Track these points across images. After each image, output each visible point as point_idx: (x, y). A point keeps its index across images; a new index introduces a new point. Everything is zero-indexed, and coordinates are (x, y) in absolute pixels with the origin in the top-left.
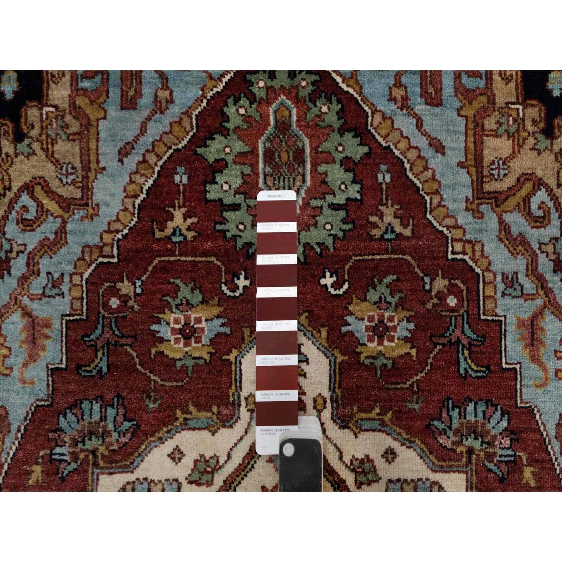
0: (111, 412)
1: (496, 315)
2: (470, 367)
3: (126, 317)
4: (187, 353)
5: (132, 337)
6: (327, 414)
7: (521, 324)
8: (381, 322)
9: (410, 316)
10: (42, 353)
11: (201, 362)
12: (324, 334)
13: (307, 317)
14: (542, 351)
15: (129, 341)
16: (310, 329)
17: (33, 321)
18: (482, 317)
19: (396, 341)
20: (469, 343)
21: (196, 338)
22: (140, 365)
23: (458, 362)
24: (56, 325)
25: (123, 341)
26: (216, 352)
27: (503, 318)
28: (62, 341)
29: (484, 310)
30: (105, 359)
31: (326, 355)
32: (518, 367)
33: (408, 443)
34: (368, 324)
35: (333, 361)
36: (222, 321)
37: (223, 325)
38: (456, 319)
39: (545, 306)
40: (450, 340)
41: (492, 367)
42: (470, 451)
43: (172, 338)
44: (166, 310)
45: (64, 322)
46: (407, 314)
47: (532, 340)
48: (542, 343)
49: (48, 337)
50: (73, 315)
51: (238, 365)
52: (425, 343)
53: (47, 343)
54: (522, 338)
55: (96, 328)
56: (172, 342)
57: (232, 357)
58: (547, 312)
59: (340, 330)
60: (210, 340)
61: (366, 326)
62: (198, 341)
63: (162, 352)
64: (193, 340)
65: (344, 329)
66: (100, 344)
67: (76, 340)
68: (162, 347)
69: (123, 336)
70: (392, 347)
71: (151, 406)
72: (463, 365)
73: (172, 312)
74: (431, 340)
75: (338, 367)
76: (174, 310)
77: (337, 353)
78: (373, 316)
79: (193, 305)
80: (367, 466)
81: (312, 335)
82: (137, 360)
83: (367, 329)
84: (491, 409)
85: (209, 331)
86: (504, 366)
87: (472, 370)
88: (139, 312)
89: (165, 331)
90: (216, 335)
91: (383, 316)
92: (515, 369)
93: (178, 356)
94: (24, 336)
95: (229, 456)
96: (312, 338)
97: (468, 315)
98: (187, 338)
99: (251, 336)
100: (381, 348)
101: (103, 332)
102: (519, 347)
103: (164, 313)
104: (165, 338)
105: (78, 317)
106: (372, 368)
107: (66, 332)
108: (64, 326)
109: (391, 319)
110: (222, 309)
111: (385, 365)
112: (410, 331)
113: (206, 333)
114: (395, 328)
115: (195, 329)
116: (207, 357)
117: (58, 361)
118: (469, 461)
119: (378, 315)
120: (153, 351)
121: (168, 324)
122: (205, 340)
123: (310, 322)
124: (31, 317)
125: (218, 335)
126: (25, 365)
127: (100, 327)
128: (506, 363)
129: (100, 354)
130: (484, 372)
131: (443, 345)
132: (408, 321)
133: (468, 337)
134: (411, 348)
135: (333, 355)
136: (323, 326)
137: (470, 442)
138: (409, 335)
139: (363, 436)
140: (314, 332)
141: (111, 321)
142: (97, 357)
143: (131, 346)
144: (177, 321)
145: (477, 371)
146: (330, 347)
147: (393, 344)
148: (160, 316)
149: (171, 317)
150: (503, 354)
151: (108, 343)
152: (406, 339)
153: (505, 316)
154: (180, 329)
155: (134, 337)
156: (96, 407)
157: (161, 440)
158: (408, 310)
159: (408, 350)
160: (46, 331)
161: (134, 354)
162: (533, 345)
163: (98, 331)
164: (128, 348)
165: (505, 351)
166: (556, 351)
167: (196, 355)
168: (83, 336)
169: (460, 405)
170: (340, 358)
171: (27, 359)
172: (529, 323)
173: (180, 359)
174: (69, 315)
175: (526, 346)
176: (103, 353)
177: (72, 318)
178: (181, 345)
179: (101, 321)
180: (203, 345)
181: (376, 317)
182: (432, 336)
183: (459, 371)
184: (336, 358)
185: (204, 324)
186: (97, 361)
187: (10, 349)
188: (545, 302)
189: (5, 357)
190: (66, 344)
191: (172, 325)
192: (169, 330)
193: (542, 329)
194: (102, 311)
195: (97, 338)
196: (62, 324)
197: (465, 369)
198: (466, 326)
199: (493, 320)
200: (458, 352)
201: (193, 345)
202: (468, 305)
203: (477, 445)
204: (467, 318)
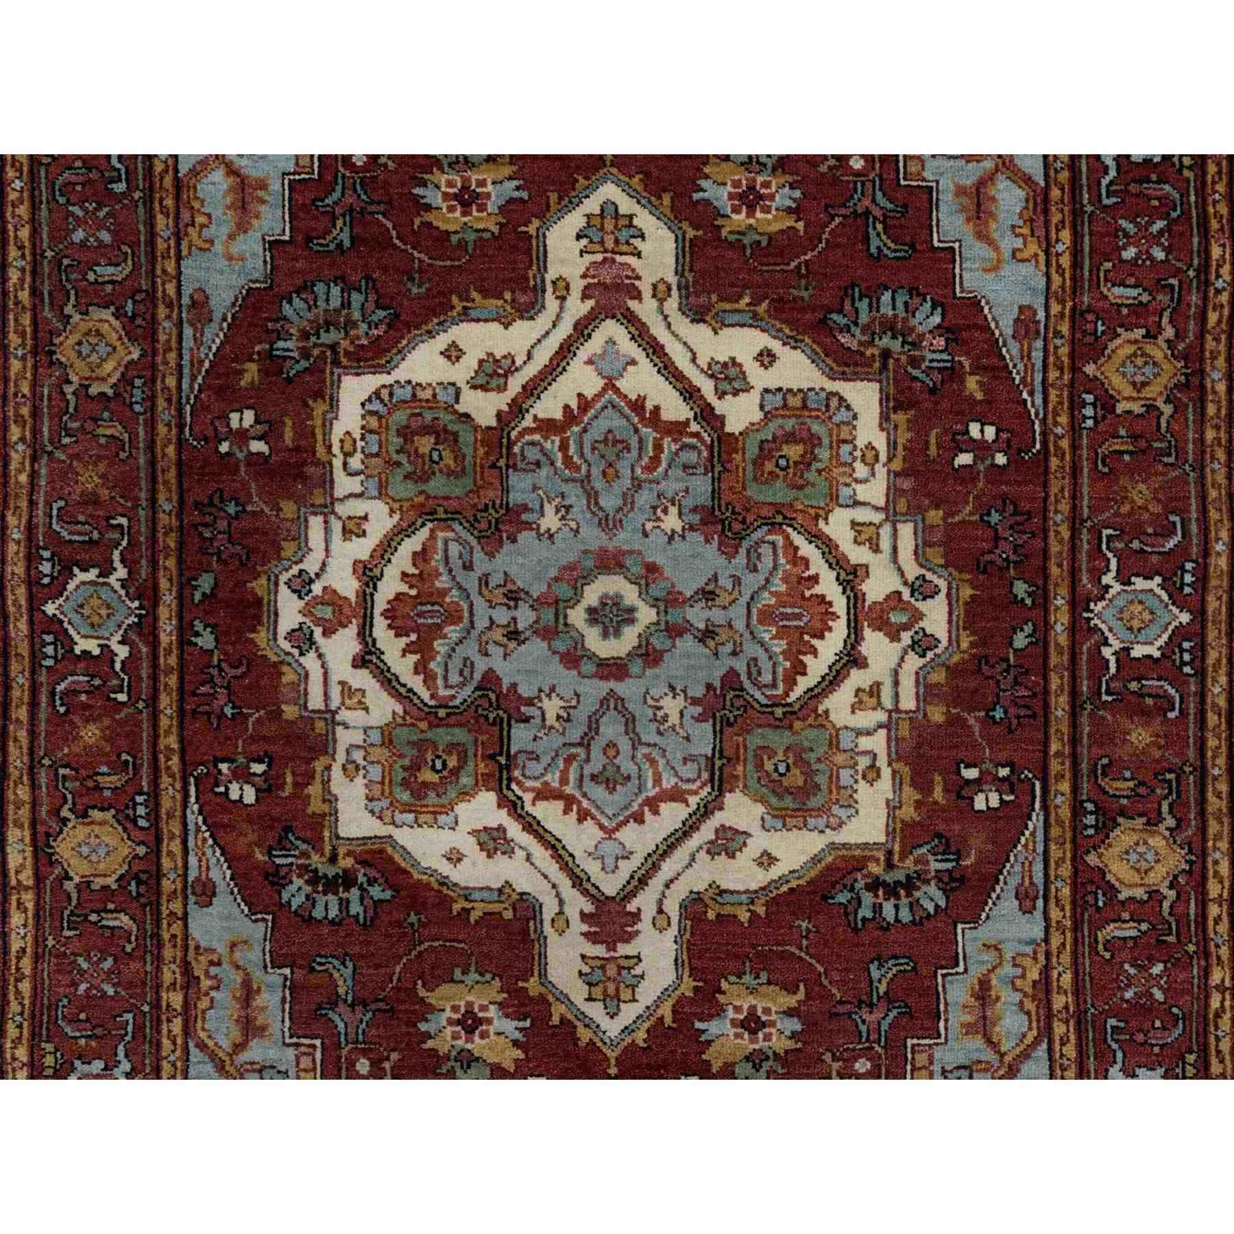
0: (356, 298)
1: (924, 180)
2: (885, 245)
3: (376, 177)
4: (465, 224)
5: (385, 203)
6: (672, 304)
7: (960, 191)
8: (751, 188)
9: (795, 182)
10: (255, 222)
11: (487, 235)
12: (667, 199)
13: (641, 180)
14: (993, 226)
15: (382, 207)
16: (645, 194)
17: (242, 181)
18: (903, 182)
19: (774, 212)
20: (884, 215)
21: (478, 205)
22: (398, 238)
23: (868, 239)
24: (275, 186)
25: (373, 208)
26: (508, 222)
27: (934, 184)
28: (284, 206)
29: (905, 173)
30: (347, 229)
31: (669, 228)
32: (956, 245)
33: (793, 342)
34: (732, 190)
35: (680, 237)
36: (515, 183)
37: (518, 188)
38: (863, 184)
39: (997, 170)
40: (855, 211)
41: (918, 247)
42: (886, 354)
43: (444, 206)
44: (435, 170)
45: (286, 182)
46: (789, 178)
47: (978, 212)
48: (992, 215)
49: (264, 202)
50: (299, 174)
51: (541, 239)
52: (817, 215)
53: (263, 209)
54: (963, 209)
55: (334, 190)
56: (444, 210)
57: (532, 229)
58: (1000, 176)
59: (691, 197)
60: (499, 208)
61: (730, 194)
62: (482, 208)
63: (430, 224)
64: (474, 207)
65: (696, 196)
66: (338, 211)
67: (304, 205)
68: (429, 217)
69: (372, 202)
70: (768, 220)
71: (415, 290)
72: (874, 243)
73: (443, 172)
74: (826, 210)
75: (687, 244)
76: (446, 169)
77: (685, 225)
78: (740, 180)
79: (474, 165)
80: (732, 372)
81: (650, 202)
82: (394, 233)
83: (731, 197)
84: (917, 300)
85: (498, 197)
86: (936, 244)
87: (889, 248)
88: (396, 171)
89: (433, 197)
90: (508, 202)
91: (754, 180)
92: (953, 249)
93: (452, 228)
94: (228, 200)
95: (529, 356)
96: (649, 206)
97: (881, 180)
98: (466, 206)
99: (559, 203)
100: (752, 221)
101: (343, 194)
102: (960, 220)
103: (432, 173)
104: (434, 205)
105: (307, 177)
106: (738, 246)
107: (290, 194)
108: (286, 187)
109: (766, 185)
110: (515, 168)
111: (759, 242)
112: (795, 200)
113: (493, 198)
114: (772, 197)
115: (478, 194)
116: (496, 229)
117: (279, 231)
118: (884, 367)
119: (747, 179)
120: (417, 222)
121: (438, 187)
122: (491, 207)
123: (646, 185)
124: (239, 176)
125: (511, 201)
126: (231, 237)
127: (339, 188)
128: (940, 241)
129: (339, 223)
130: (906, 251)
131: (845, 217)
132: (792, 187)
133: (882, 208)
134: (796, 221)
135: (680, 228)
136: (665, 190)
137: (885, 341)
138: (794, 206)
139: (726, 332)
140: (653, 198)
141: (354, 184)
142: (334, 226)
143: (384, 215)
144: (450, 184)
145: (895, 251)
146: (676, 218)
147: (770, 217)
148: (426, 177)
149: (443, 179)
150: (935, 229)
151: (351, 210)
152: (789, 211)
153: (937, 182)
154: (455, 194)
155: (389, 203)
156: (336, 291)
157: (431, 334)
158: (792, 174)
159: (792, 224)
160: (260, 193)
161: (390, 225)
162: (979, 218)
163: (336, 195)
164: (380, 217)
165: (938, 226)
166: (1013, 227)
167: (481, 226)
168: (314, 201)
169: (872, 294)
170: (691, 233)
171: (234, 228)
172: (973, 190)
173: (456, 232)
174: (294, 174)
175: (968, 220)
176: (345, 224)
177: (297, 177)
178: (458, 214)
179: (340, 181)
180: (489, 214)
181: (744, 182)
182: (827, 206)
183: (868, 249)
184: (684, 233)
185: (490, 188)
186: (335, 232)
187: (209, 216)
188: (997, 165)
189: (203, 226)
190: (290, 209)
191: (443, 189)
192: (440, 195)
193: (993, 199)
194: (341, 169)
195: (335, 203)
196: (283, 184)
197: (878, 248)
198: (879, 194)
199: (918, 186)
200: (868, 226)
201: (475, 213)
202: (881, 167)
203: (896, 346)
204: (881, 186)
